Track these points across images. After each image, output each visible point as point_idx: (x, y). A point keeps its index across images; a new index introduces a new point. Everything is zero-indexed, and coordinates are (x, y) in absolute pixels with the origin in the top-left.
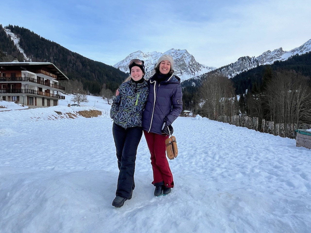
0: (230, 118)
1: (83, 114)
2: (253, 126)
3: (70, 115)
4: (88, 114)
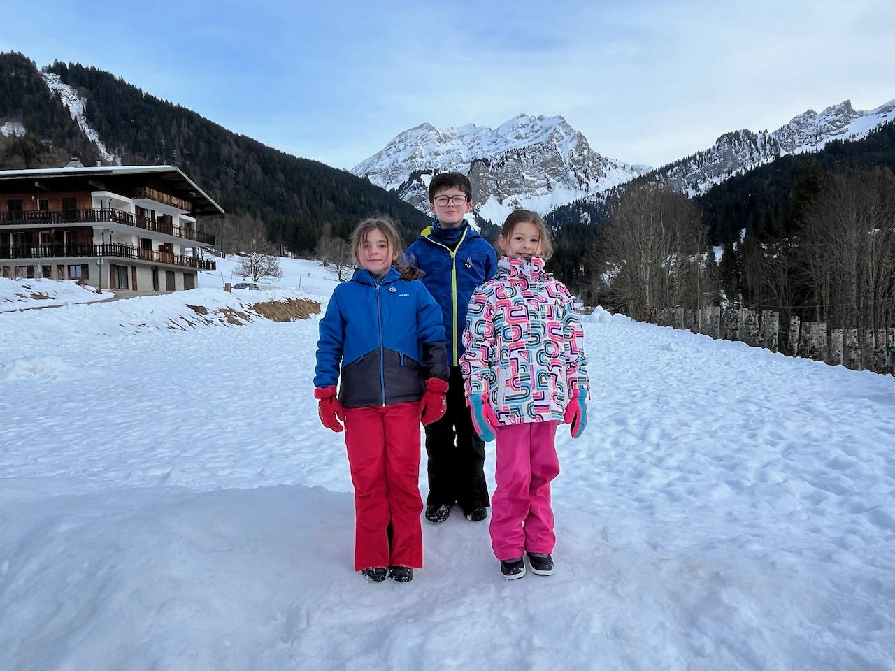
0: (695, 316)
1: (268, 311)
2: (762, 336)
3: (231, 314)
4: (283, 309)
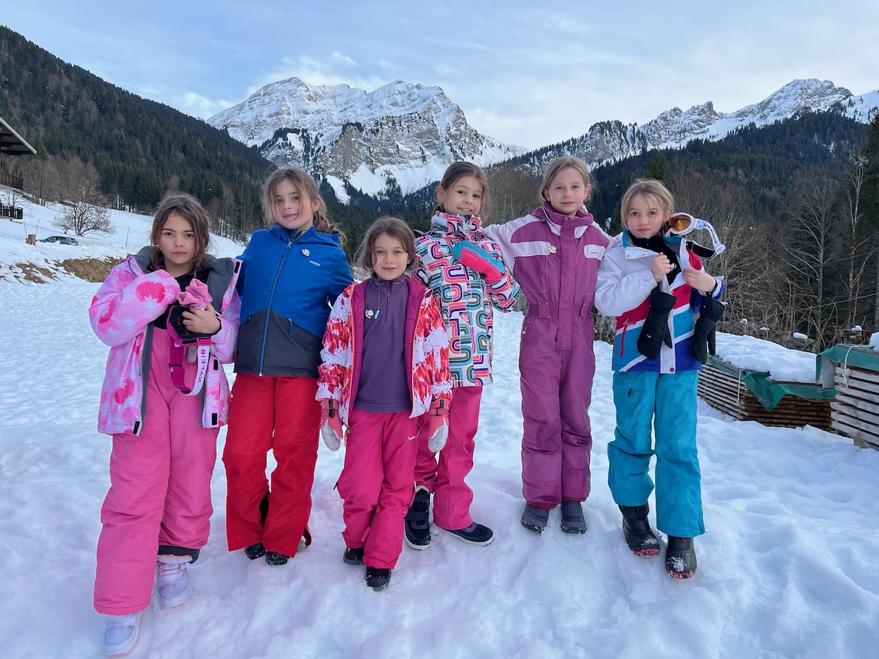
4: (101, 269)
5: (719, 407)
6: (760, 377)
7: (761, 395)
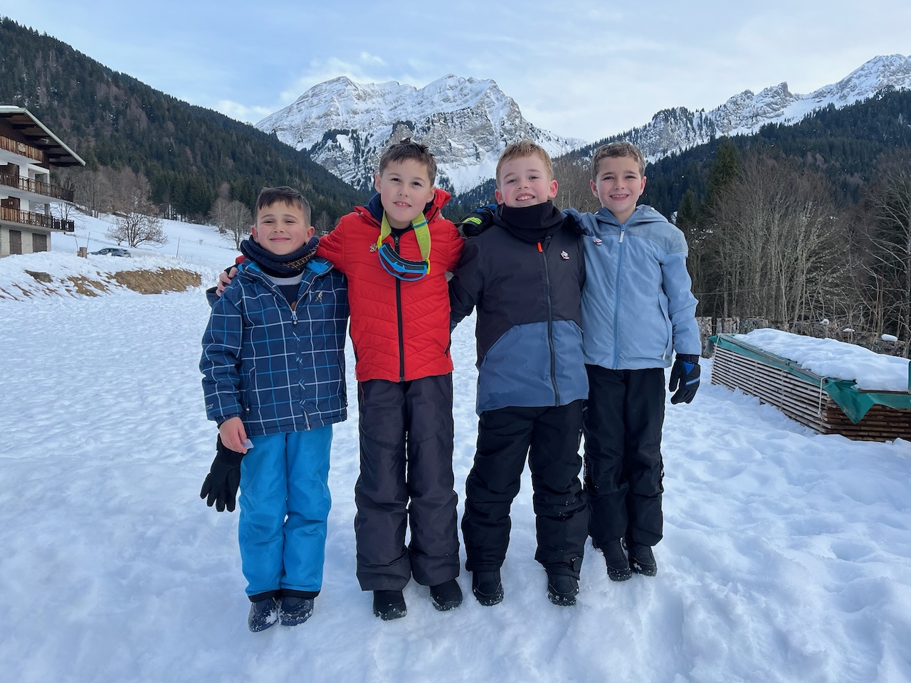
1: (133, 281)
3: (83, 284)
4: (153, 280)
5: (798, 418)
6: (844, 385)
7: (845, 406)
